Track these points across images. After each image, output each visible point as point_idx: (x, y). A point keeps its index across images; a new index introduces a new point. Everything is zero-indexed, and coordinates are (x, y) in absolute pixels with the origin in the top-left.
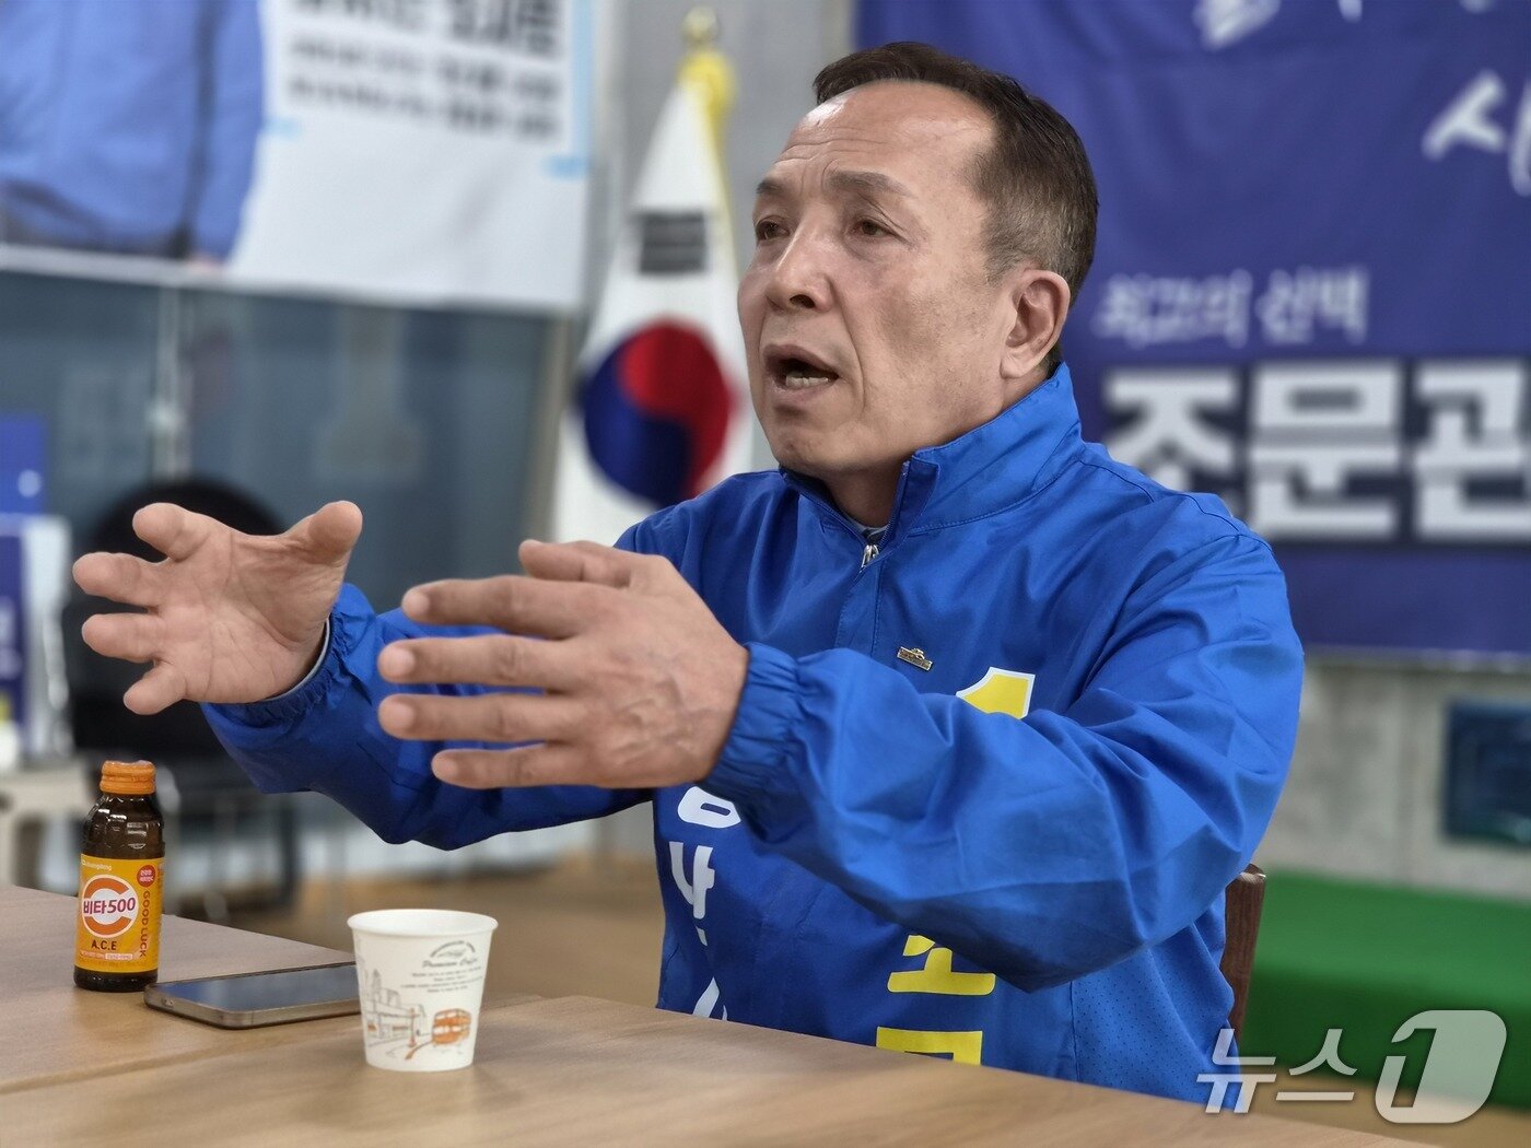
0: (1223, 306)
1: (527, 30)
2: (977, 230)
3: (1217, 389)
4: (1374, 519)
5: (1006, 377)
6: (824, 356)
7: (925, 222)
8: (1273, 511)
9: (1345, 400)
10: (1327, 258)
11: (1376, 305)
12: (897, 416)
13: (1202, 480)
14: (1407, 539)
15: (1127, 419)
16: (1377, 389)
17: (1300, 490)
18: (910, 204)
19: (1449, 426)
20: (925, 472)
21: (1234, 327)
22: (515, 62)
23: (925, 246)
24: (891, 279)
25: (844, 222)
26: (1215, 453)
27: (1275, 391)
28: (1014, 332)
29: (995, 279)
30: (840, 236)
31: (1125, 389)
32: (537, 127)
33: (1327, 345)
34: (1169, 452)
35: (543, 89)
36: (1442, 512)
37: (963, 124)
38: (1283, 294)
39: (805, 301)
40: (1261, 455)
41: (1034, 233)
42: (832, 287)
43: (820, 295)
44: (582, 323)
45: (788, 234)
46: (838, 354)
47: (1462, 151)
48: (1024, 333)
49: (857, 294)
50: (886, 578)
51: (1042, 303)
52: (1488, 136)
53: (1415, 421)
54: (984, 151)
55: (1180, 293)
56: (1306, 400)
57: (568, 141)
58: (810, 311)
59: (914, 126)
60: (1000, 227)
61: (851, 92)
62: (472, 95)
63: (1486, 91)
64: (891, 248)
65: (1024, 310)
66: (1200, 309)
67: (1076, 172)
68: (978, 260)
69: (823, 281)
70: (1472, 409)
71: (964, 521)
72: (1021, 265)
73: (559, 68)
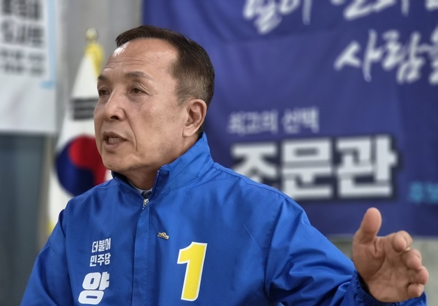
0: (269, 121)
1: (32, 38)
2: (174, 89)
3: (270, 150)
4: (325, 192)
5: (184, 137)
6: (122, 135)
7: (156, 88)
8: (291, 191)
9: (313, 152)
10: (304, 104)
11: (322, 119)
12: (148, 154)
13: (267, 181)
14: (336, 198)
15: (240, 161)
16: (324, 148)
17: (300, 183)
18: (150, 82)
19: (348, 160)
20: (165, 173)
21: (274, 127)
22: (28, 49)
23: (155, 96)
24: (145, 107)
25: (128, 90)
26: (270, 171)
27: (289, 149)
28: (188, 121)
29: (181, 104)
30: (126, 95)
31: (239, 151)
32: (37, 71)
33: (305, 133)
34: (254, 172)
35: (39, 58)
36: (347, 189)
37: (167, 52)
38: (289, 117)
39: (116, 118)
40: (286, 171)
41: (194, 88)
42: (125, 112)
43: (121, 115)
44: (56, 138)
45: (109, 94)
46: (127, 134)
47: (347, 67)
48: (192, 120)
49: (133, 114)
50: (152, 210)
51: (197, 110)
52: (355, 62)
53: (337, 158)
54: (174, 62)
55: (254, 117)
56: (300, 152)
57: (48, 75)
58: (117, 121)
59: (150, 55)
60: (181, 87)
61: (128, 43)
62: (13, 61)
63: (354, 48)
64: (145, 97)
65: (191, 113)
66: (261, 123)
67: (206, 66)
68: (174, 99)
69: (121, 110)
70: (355, 154)
71: (177, 188)
72: (190, 98)
73: (45, 50)
